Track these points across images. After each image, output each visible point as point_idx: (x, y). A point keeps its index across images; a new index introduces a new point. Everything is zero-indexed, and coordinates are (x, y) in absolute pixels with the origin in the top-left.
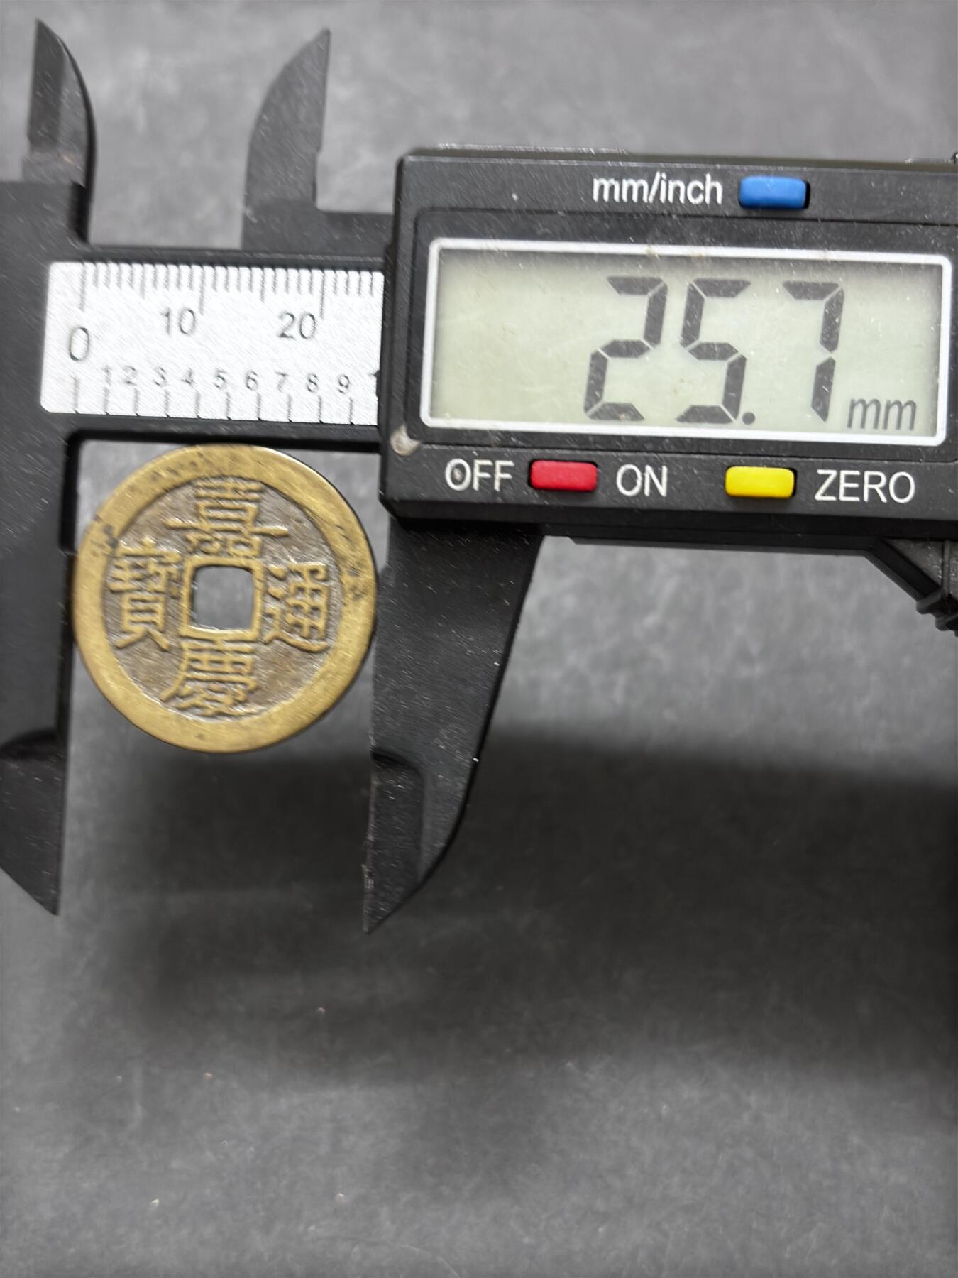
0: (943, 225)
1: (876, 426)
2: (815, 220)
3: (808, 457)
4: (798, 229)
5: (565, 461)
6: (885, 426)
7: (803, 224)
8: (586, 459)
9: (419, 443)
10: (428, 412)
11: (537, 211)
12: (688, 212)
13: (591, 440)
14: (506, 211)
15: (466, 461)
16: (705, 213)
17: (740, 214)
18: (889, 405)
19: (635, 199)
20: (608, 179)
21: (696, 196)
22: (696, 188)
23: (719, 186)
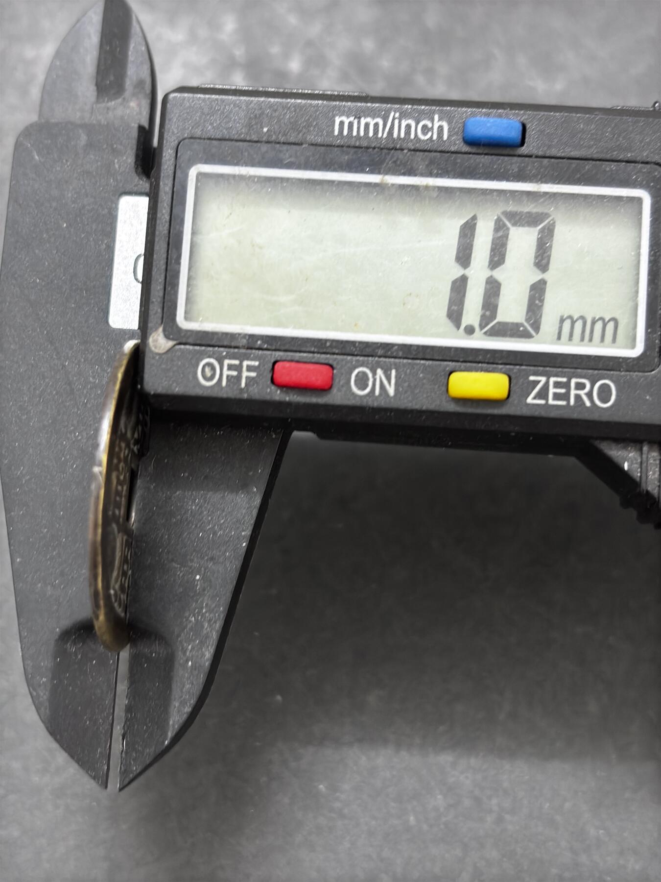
0: (643, 163)
1: (582, 339)
2: (530, 156)
3: (521, 365)
4: (514, 164)
5: (305, 363)
6: (591, 340)
7: (520, 159)
8: (323, 361)
9: (174, 343)
10: (183, 316)
11: (285, 143)
12: (418, 147)
13: (328, 344)
14: (257, 142)
15: (216, 360)
16: (433, 148)
17: (463, 150)
18: (594, 321)
19: (371, 134)
20: (348, 117)
21: (425, 134)
22: (425, 126)
23: (445, 125)
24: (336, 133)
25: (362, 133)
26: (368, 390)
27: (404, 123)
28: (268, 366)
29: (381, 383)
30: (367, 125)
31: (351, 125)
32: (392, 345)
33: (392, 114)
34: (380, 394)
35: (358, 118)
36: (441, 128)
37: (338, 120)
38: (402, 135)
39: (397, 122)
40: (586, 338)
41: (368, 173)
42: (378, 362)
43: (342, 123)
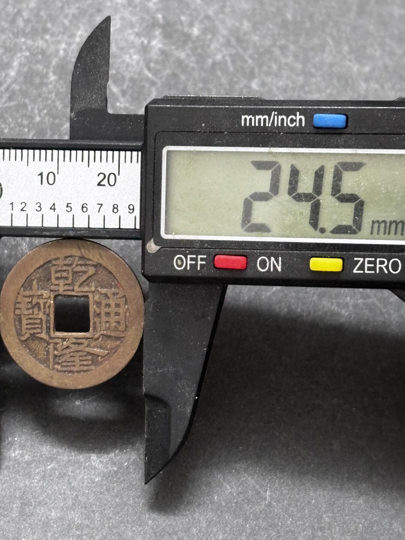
1: (385, 233)
2: (351, 134)
3: (349, 252)
4: (342, 138)
5: (231, 255)
6: (389, 233)
7: (345, 136)
8: (241, 254)
9: (160, 247)
10: (164, 232)
11: (214, 132)
12: (288, 131)
13: (244, 244)
14: (199, 132)
15: (183, 255)
16: (297, 131)
17: (313, 132)
18: (391, 223)
19: (262, 125)
20: (249, 115)
21: (291, 123)
22: (292, 119)
23: (303, 118)
24: (243, 125)
25: (257, 125)
26: (267, 269)
27: (280, 117)
28: (211, 258)
29: (274, 264)
30: (260, 119)
31: (251, 119)
32: (279, 243)
33: (273, 112)
34: (274, 271)
35: (254, 115)
36: (301, 120)
37: (243, 117)
38: (280, 125)
39: (276, 117)
40: (387, 232)
41: (261, 147)
42: (271, 253)
43: (246, 119)
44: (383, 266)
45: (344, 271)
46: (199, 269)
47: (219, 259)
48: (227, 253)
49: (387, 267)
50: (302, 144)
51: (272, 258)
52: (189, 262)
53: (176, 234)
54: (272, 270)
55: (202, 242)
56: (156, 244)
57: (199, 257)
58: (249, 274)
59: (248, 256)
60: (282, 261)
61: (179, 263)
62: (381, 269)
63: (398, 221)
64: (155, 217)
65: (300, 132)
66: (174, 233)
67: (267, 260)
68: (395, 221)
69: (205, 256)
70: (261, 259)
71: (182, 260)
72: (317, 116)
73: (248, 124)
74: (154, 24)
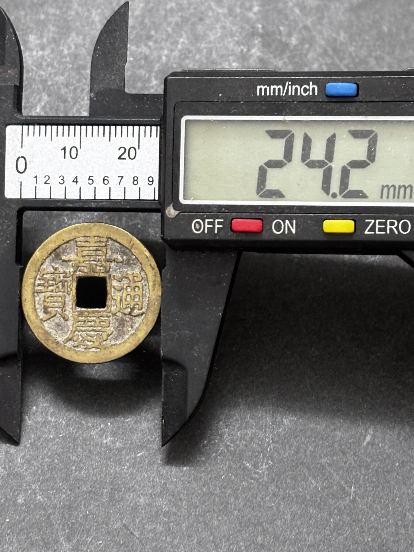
1: (394, 197)
2: (362, 102)
3: (361, 214)
4: (353, 107)
5: (247, 219)
6: (398, 197)
7: (356, 104)
8: (257, 217)
9: (179, 212)
10: (183, 197)
11: (231, 102)
12: (302, 100)
13: (260, 208)
14: (216, 102)
15: (201, 220)
16: (309, 100)
17: (326, 100)
18: (400, 187)
19: (277, 94)
20: (264, 85)
21: (305, 92)
22: (305, 88)
23: (316, 87)
24: (258, 94)
25: (272, 94)
26: (282, 231)
27: (294, 87)
28: (228, 222)
29: (288, 227)
30: (274, 89)
31: (266, 89)
32: (293, 207)
33: (287, 83)
34: (288, 233)
35: (269, 86)
36: (313, 89)
37: (259, 87)
38: (293, 94)
39: (290, 87)
40: (396, 196)
41: (275, 115)
42: (286, 216)
43: (261, 89)
44: (393, 227)
45: (357, 232)
46: (216, 232)
47: (237, 222)
48: (243, 217)
49: (397, 228)
50: (314, 111)
51: (287, 221)
52: (207, 226)
53: (194, 199)
54: (286, 232)
55: (220, 206)
56: (175, 209)
57: (217, 221)
58: (265, 236)
59: (263, 219)
60: (296, 224)
61: (198, 227)
62: (391, 229)
63: (407, 186)
64: (175, 183)
65: (313, 100)
66: (192, 199)
67: (282, 223)
68: (404, 186)
69: (222, 220)
70: (276, 222)
71: (200, 224)
72: (329, 85)
73: (263, 94)
74: (254, 34)
